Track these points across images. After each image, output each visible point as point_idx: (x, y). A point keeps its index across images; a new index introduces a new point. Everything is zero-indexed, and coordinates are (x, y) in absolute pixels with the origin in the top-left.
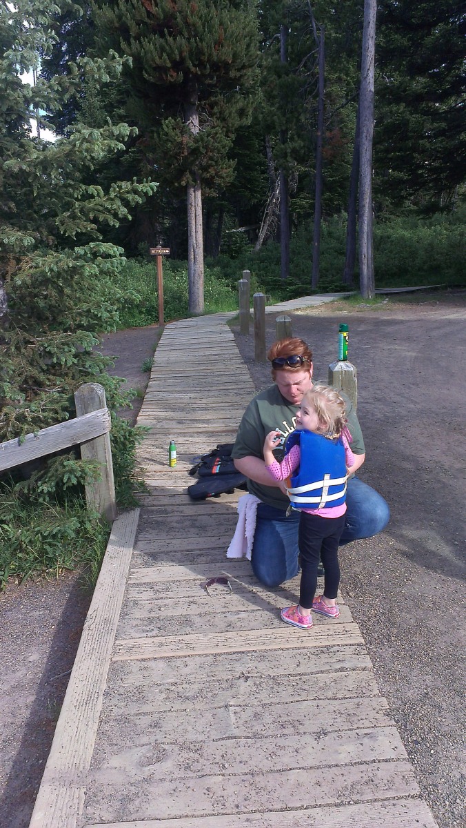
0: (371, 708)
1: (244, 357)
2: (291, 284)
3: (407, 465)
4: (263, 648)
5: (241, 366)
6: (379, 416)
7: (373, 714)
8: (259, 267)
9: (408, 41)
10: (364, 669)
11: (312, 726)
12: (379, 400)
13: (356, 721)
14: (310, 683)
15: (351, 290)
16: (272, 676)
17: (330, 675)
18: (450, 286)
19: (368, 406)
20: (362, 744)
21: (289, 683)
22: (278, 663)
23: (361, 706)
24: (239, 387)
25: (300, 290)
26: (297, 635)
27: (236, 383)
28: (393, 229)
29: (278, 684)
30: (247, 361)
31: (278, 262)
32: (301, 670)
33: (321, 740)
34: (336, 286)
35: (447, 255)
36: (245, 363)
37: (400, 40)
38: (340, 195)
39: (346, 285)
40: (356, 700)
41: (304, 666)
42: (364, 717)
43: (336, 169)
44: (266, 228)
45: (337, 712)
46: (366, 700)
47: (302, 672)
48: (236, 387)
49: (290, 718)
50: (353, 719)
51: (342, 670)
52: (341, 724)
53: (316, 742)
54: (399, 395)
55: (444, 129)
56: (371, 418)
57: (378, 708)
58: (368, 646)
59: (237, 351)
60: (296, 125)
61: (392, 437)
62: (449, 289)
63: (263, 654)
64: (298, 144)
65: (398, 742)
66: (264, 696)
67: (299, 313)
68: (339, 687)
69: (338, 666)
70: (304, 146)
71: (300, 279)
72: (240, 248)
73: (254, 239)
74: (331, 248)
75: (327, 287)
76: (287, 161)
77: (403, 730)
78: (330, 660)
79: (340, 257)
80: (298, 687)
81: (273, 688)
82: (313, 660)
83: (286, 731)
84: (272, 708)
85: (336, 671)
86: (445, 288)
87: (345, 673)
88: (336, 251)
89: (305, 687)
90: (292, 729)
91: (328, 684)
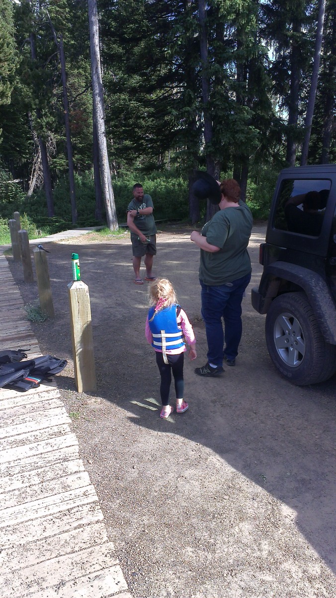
0: (101, 553)
1: (16, 280)
2: (56, 222)
3: (138, 352)
4: (16, 522)
5: (13, 287)
6: (119, 316)
7: (102, 558)
8: (31, 209)
9: (123, 49)
10: (97, 522)
11: (53, 581)
12: (119, 305)
13: (89, 568)
14: (53, 543)
15: (102, 225)
16: (22, 545)
17: (70, 533)
18: (169, 220)
19: (111, 310)
20: (92, 586)
21: (36, 548)
22: (28, 532)
23: (93, 554)
24: (11, 304)
25: (63, 226)
26: (45, 505)
27: (9, 301)
28: (129, 181)
29: (27, 550)
30: (19, 282)
31: (45, 205)
32: (46, 534)
33: (60, 591)
34: (91, 222)
35: (166, 199)
36: (17, 284)
37: (118, 49)
38: (89, 157)
39: (98, 221)
40: (90, 550)
41: (49, 530)
42: (95, 563)
43: (84, 138)
44: (35, 179)
45: (74, 563)
46: (97, 548)
47: (47, 535)
48: (8, 304)
49: (35, 577)
50: (87, 566)
51: (80, 526)
52: (77, 573)
53: (56, 593)
54: (134, 300)
55: (153, 113)
56: (113, 319)
57: (106, 552)
58: (101, 502)
59: (11, 275)
60: (48, 105)
61: (128, 331)
62: (169, 223)
63: (15, 527)
64: (51, 119)
65: (121, 577)
66: (14, 564)
67: (63, 243)
68: (76, 541)
69: (76, 524)
70: (55, 121)
71: (63, 218)
72: (15, 195)
73: (27, 188)
74: (85, 195)
75: (84, 223)
76: (44, 132)
77: (125, 566)
78: (71, 520)
79: (92, 201)
80: (44, 548)
81: (22, 555)
82: (57, 523)
83: (32, 590)
84: (21, 572)
85: (75, 528)
86: (166, 222)
87: (82, 529)
88: (89, 197)
89: (49, 547)
90: (37, 587)
91: (68, 540)
